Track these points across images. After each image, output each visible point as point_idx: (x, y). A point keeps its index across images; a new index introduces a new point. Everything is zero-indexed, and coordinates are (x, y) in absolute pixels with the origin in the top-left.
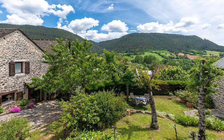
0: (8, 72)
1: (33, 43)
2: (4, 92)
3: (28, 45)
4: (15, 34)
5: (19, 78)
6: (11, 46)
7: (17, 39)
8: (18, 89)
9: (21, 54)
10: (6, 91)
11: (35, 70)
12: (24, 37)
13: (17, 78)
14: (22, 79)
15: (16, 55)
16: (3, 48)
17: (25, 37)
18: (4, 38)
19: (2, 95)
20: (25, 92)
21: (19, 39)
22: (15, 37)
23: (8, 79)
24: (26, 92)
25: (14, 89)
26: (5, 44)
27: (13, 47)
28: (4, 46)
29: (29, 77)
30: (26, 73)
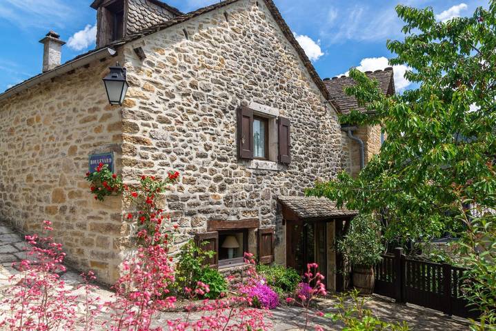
0: (234, 144)
1: (296, 54)
2: (225, 216)
3: (284, 57)
4: (253, 7)
5: (262, 175)
6: (241, 48)
7: (256, 28)
8: (260, 217)
9: (266, 86)
10: (228, 214)
11: (303, 156)
12: (274, 24)
13: (257, 175)
14: (269, 182)
15: (254, 87)
16: (223, 51)
17: (277, 27)
18: (226, 14)
19: (218, 227)
20: (278, 239)
21: (262, 30)
22: (253, 17)
23: (233, 171)
24: (280, 237)
25: (249, 216)
26: (228, 37)
27: (248, 52)
28: (226, 44)
29: (287, 180)
30: (280, 162)
